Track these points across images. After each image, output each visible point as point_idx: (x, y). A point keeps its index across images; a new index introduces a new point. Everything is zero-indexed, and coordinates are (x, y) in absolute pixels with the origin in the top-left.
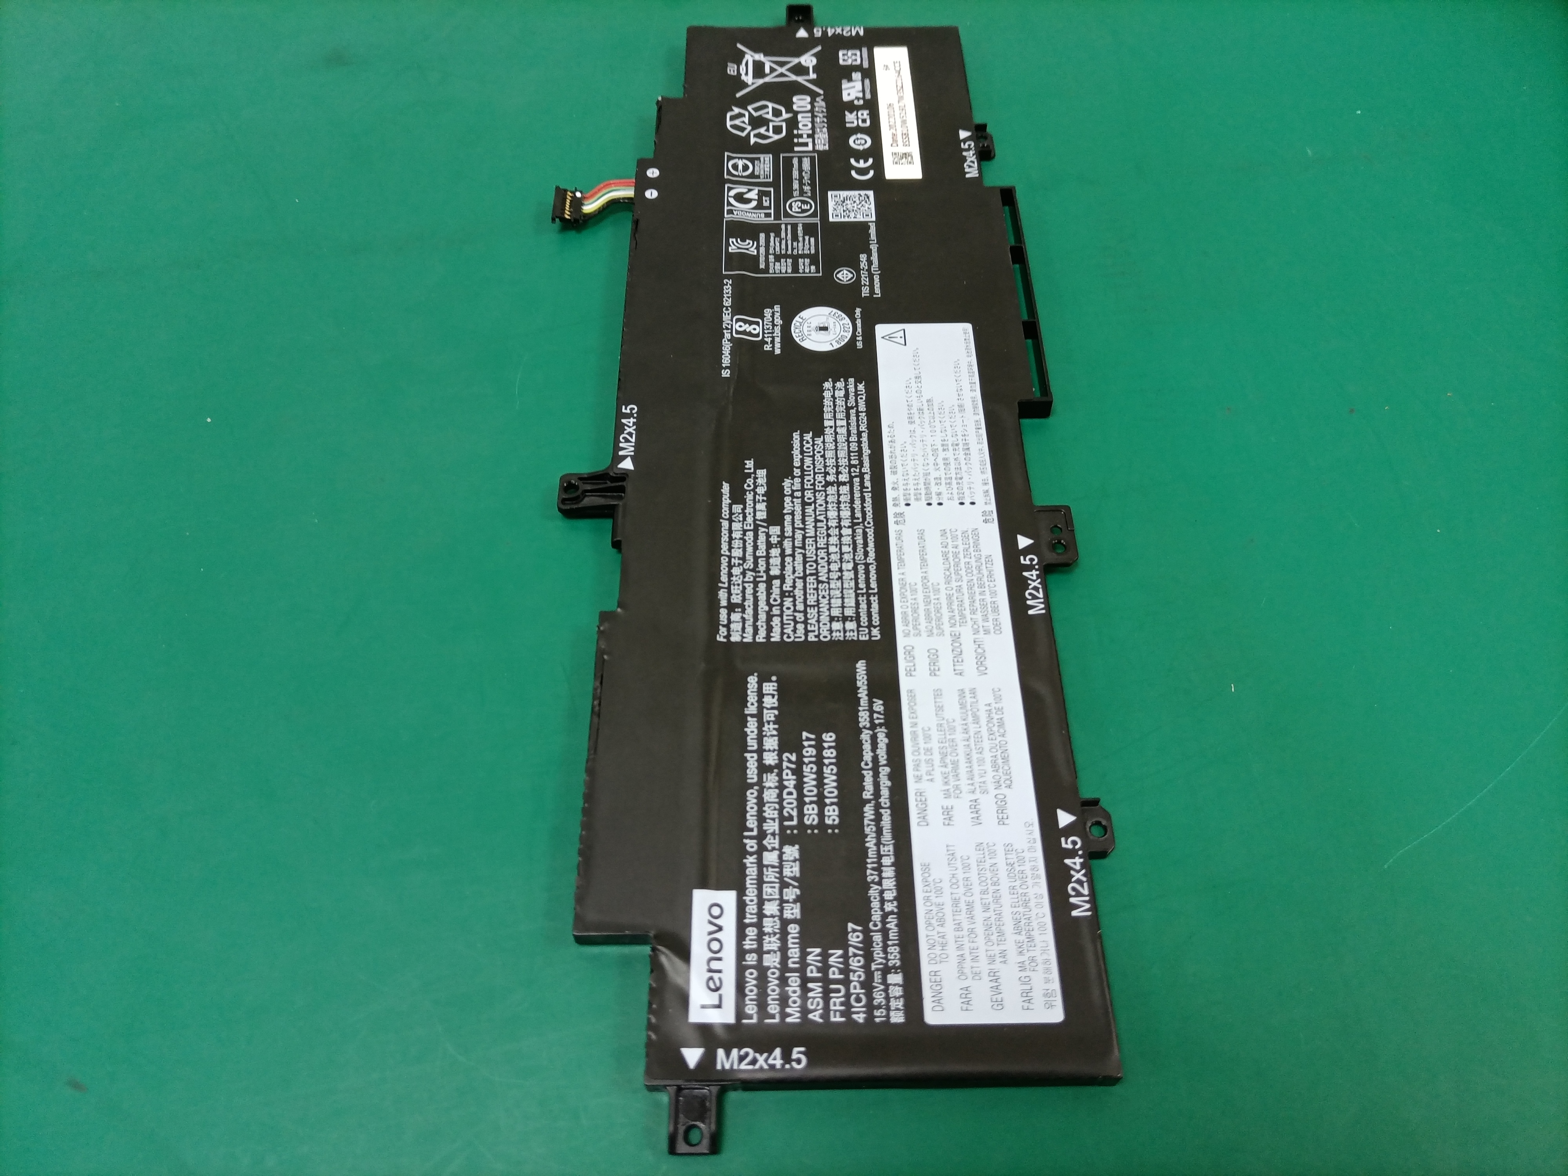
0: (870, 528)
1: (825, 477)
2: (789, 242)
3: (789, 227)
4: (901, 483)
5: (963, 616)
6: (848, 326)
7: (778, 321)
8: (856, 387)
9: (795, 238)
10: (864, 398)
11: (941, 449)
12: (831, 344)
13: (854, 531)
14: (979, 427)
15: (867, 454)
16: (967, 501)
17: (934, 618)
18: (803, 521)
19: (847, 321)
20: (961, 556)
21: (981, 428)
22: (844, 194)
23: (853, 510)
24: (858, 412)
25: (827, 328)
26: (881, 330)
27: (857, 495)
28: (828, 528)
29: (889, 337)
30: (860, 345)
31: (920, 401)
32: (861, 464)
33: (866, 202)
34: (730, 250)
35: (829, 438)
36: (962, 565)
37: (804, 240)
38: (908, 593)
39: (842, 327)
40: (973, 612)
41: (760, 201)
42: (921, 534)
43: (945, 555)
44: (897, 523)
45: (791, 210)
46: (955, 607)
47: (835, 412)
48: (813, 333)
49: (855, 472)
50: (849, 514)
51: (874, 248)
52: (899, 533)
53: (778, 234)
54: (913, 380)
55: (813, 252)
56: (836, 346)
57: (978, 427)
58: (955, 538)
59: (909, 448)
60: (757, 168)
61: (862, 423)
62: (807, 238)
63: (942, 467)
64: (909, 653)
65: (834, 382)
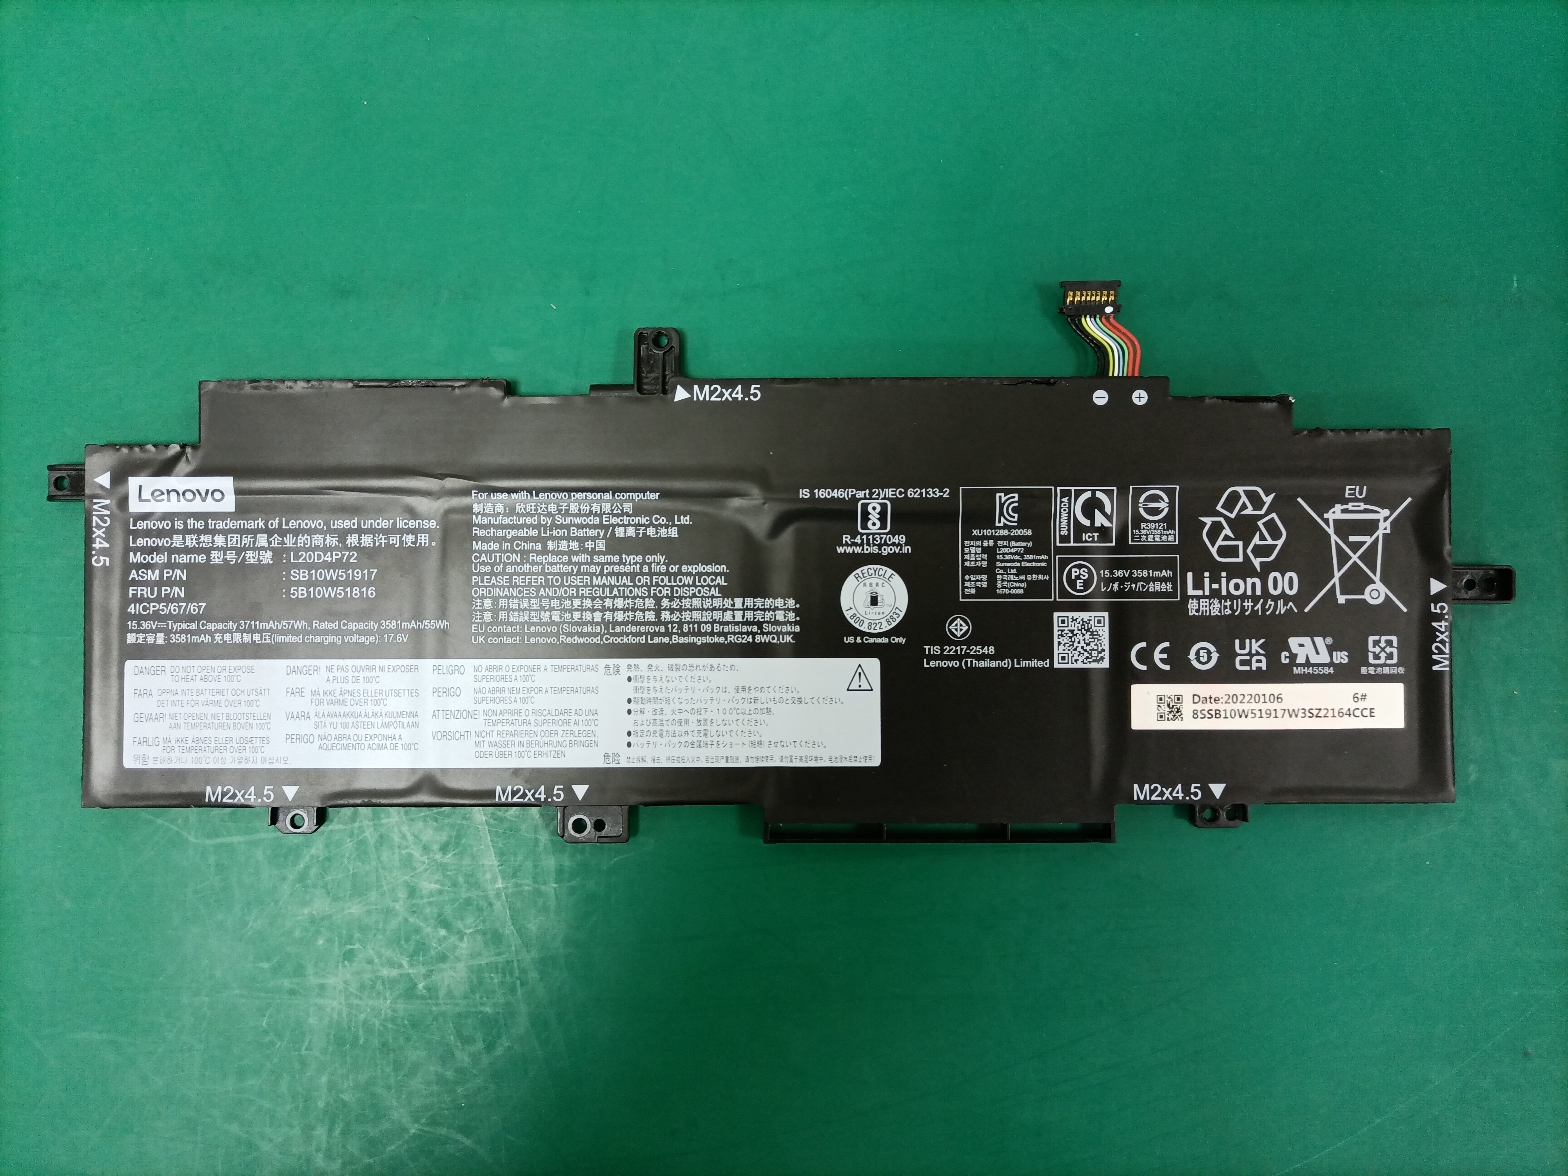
0: (602, 640)
1: (667, 597)
2: (1018, 564)
3: (1044, 564)
4: (658, 674)
5: (496, 723)
6: (878, 627)
7: (886, 551)
8: (789, 633)
9: (1021, 571)
10: (775, 641)
11: (701, 717)
12: (851, 608)
13: (597, 624)
14: (729, 761)
15: (696, 640)
16: (631, 739)
17: (495, 696)
18: (612, 574)
19: (886, 627)
20: (565, 728)
21: (727, 762)
22: (1104, 632)
23: (625, 623)
24: (754, 634)
25: (876, 604)
26: (872, 666)
27: (643, 629)
28: (602, 599)
29: (860, 672)
30: (850, 640)
31: (768, 700)
32: (683, 634)
33: (1087, 658)
34: (998, 495)
35: (718, 602)
36: (554, 728)
37: (1021, 581)
38: (522, 673)
39: (877, 622)
40: (500, 734)
41: (1092, 528)
42: (594, 690)
43: (568, 712)
44: (607, 667)
45: (1074, 567)
46: (506, 717)
47: (754, 610)
48: (868, 589)
49: (673, 628)
50: (619, 620)
51: (1006, 663)
52: (595, 669)
53: (1028, 551)
54: (797, 696)
55: (1000, 592)
56: (848, 615)
57: (729, 759)
58: (587, 723)
59: (702, 685)
60: (1153, 525)
61: (738, 637)
62: (1023, 585)
63: (677, 717)
64: (457, 670)
65: (795, 610)
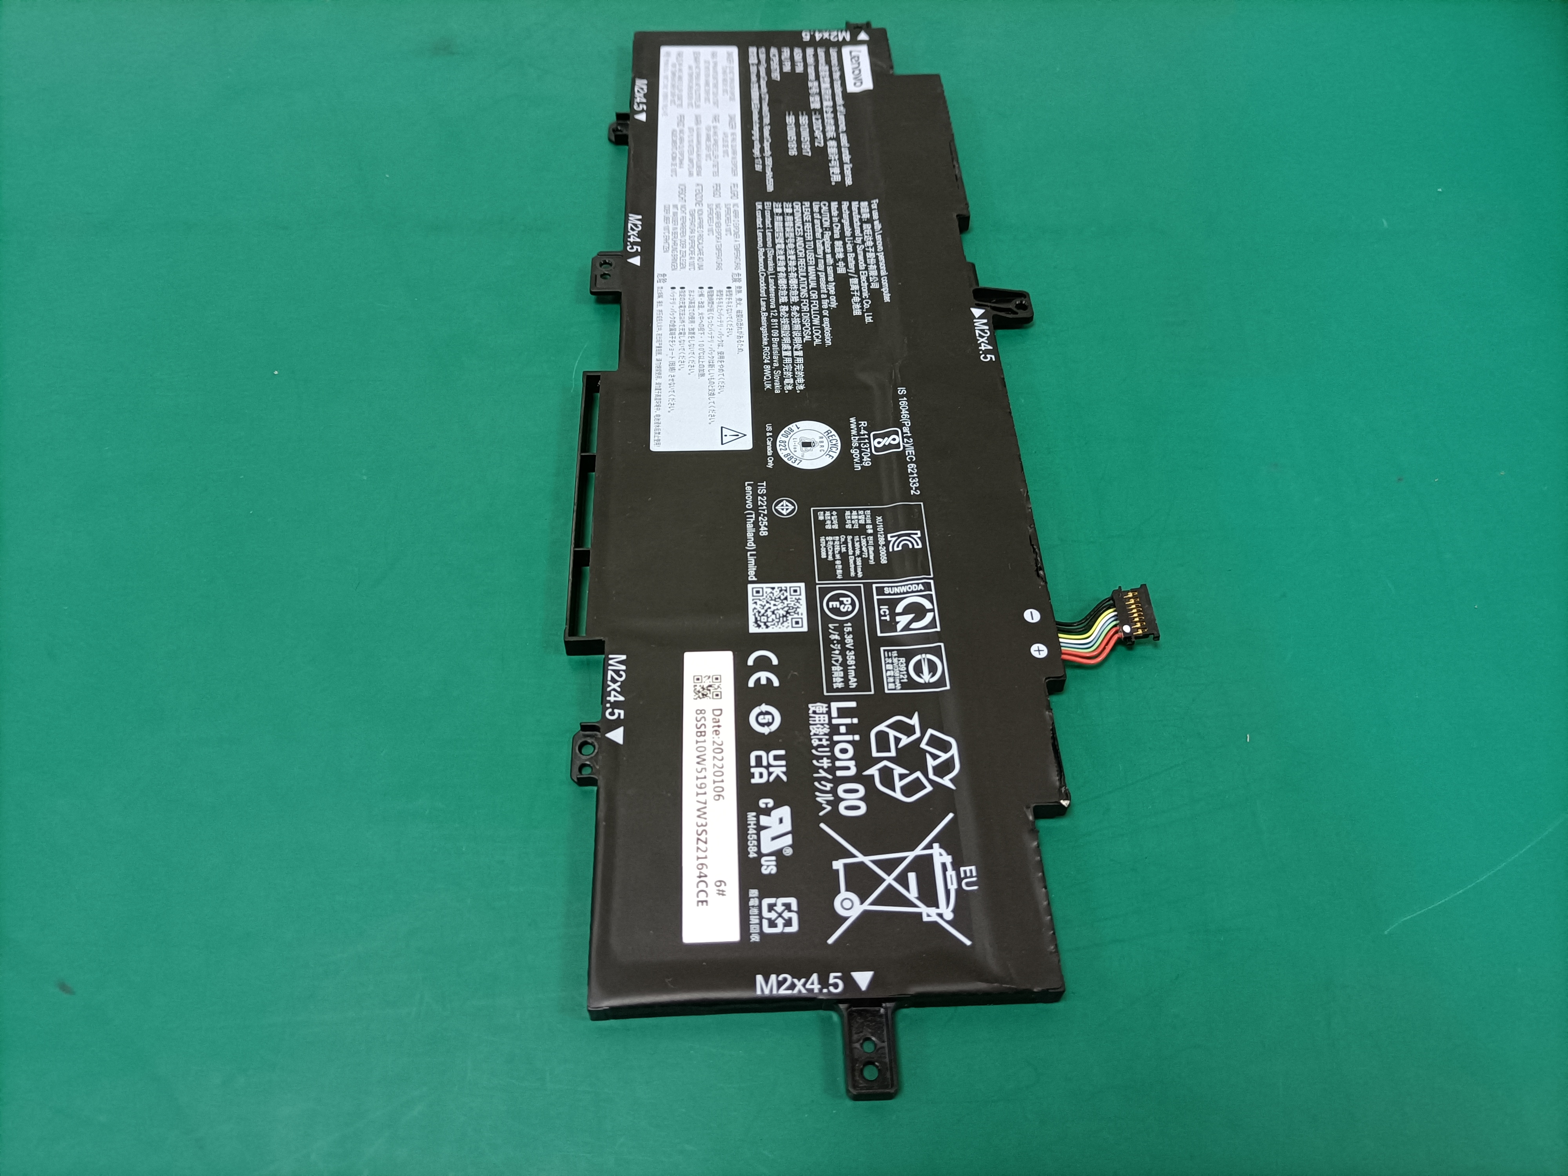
0: (761, 272)
1: (800, 309)
2: (851, 552)
3: (853, 574)
4: (734, 304)
5: (692, 215)
6: (781, 447)
7: (855, 452)
8: (773, 386)
9: (845, 557)
10: (765, 378)
11: (696, 331)
13: (775, 269)
14: (658, 349)
15: (764, 327)
16: (678, 290)
17: (714, 215)
18: (818, 277)
19: (782, 454)
20: (688, 252)
21: (657, 347)
22: (786, 628)
23: (776, 284)
24: (771, 364)
25: (803, 446)
26: (746, 444)
27: (772, 295)
28: (797, 271)
30: (769, 428)
31: (711, 375)
32: (768, 319)
33: (759, 612)
34: (919, 532)
35: (798, 340)
36: (688, 246)
37: (834, 556)
38: (732, 229)
39: (787, 447)
40: (683, 218)
41: (893, 614)
42: (719, 266)
43: (701, 252)
44: (739, 275)
45: (852, 600)
46: (697, 221)
47: (793, 364)
48: (818, 440)
49: (774, 313)
50: (779, 282)
51: (751, 544)
52: (737, 266)
53: (865, 561)
54: (716, 392)
55: (822, 539)
56: (793, 426)
58: (692, 264)
59: (725, 332)
60: (903, 668)
61: (768, 353)
62: (830, 558)
63: (696, 316)
64: (734, 195)
65: (794, 389)
